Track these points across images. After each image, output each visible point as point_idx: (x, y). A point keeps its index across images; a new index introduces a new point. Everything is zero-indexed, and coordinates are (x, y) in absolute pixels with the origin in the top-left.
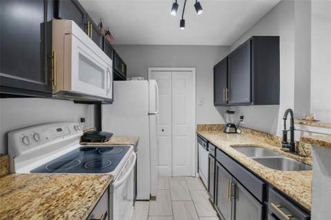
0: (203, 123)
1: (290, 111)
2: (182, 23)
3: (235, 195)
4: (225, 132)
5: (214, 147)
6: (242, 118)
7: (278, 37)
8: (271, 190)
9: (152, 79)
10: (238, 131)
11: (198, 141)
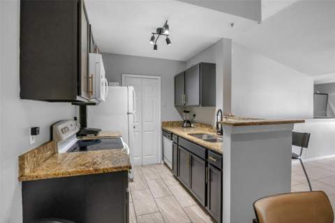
0: (166, 120)
1: (220, 110)
2: (155, 47)
3: (191, 164)
4: (183, 126)
5: (176, 137)
6: (194, 115)
7: (215, 64)
8: (209, 151)
9: (130, 85)
10: (192, 125)
11: (163, 135)
